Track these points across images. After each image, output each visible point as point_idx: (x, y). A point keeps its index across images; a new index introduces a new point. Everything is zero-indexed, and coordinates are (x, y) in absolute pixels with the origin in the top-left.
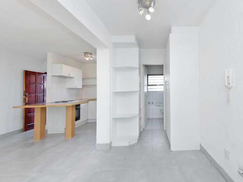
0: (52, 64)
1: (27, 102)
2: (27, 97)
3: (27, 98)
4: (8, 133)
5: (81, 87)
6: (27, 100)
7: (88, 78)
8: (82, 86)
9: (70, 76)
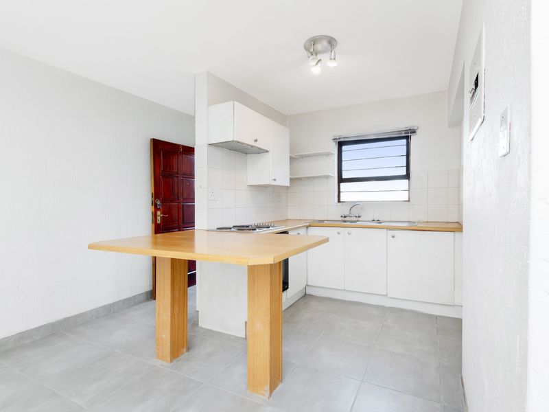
0: (209, 105)
1: (159, 222)
2: (159, 209)
3: (159, 213)
4: (120, 301)
5: (287, 183)
6: (159, 218)
7: (302, 157)
8: (291, 179)
9: (257, 145)
